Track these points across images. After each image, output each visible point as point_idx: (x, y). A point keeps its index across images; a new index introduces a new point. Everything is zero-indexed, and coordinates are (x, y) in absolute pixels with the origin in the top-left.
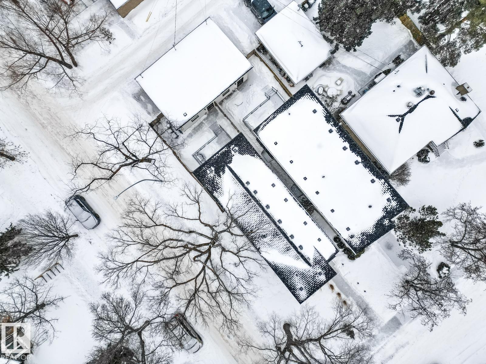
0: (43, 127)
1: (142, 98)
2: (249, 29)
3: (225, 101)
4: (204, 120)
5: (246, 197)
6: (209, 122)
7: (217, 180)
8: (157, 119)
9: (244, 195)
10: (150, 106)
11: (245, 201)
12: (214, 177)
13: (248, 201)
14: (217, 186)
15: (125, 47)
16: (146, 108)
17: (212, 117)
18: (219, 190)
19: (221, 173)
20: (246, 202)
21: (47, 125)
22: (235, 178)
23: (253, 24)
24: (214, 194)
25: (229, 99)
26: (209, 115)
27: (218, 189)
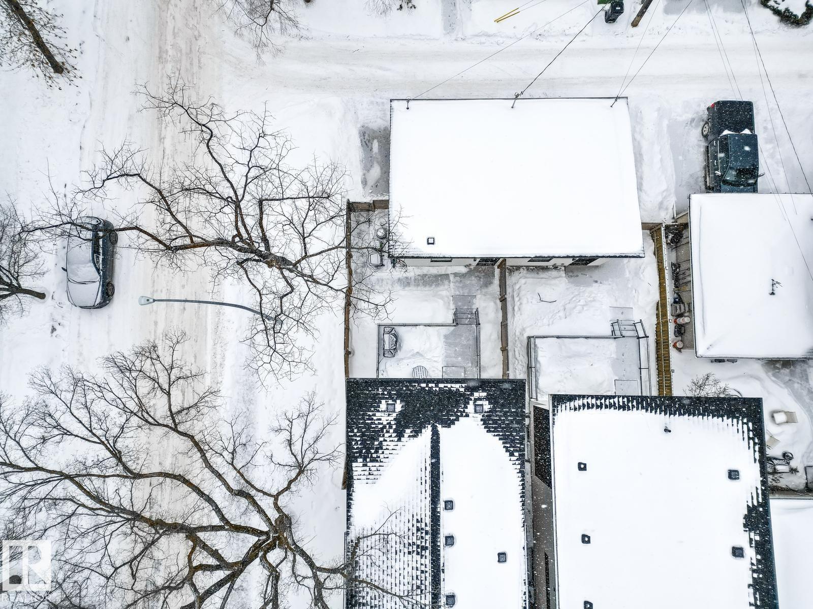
0: (160, 57)
1: (376, 145)
2: (674, 177)
3: (523, 272)
4: (456, 275)
5: (419, 534)
6: (461, 285)
7: (388, 439)
8: (369, 204)
9: (419, 525)
10: (376, 171)
11: (410, 541)
12: (384, 427)
13: (418, 547)
14: (377, 452)
15: (421, 35)
16: (367, 168)
17: (474, 282)
18: (374, 464)
19: (408, 431)
20: (409, 544)
21: (169, 59)
22: (429, 469)
23: (691, 176)
24: (354, 464)
25: (534, 275)
26: (470, 273)
27: (371, 461)
